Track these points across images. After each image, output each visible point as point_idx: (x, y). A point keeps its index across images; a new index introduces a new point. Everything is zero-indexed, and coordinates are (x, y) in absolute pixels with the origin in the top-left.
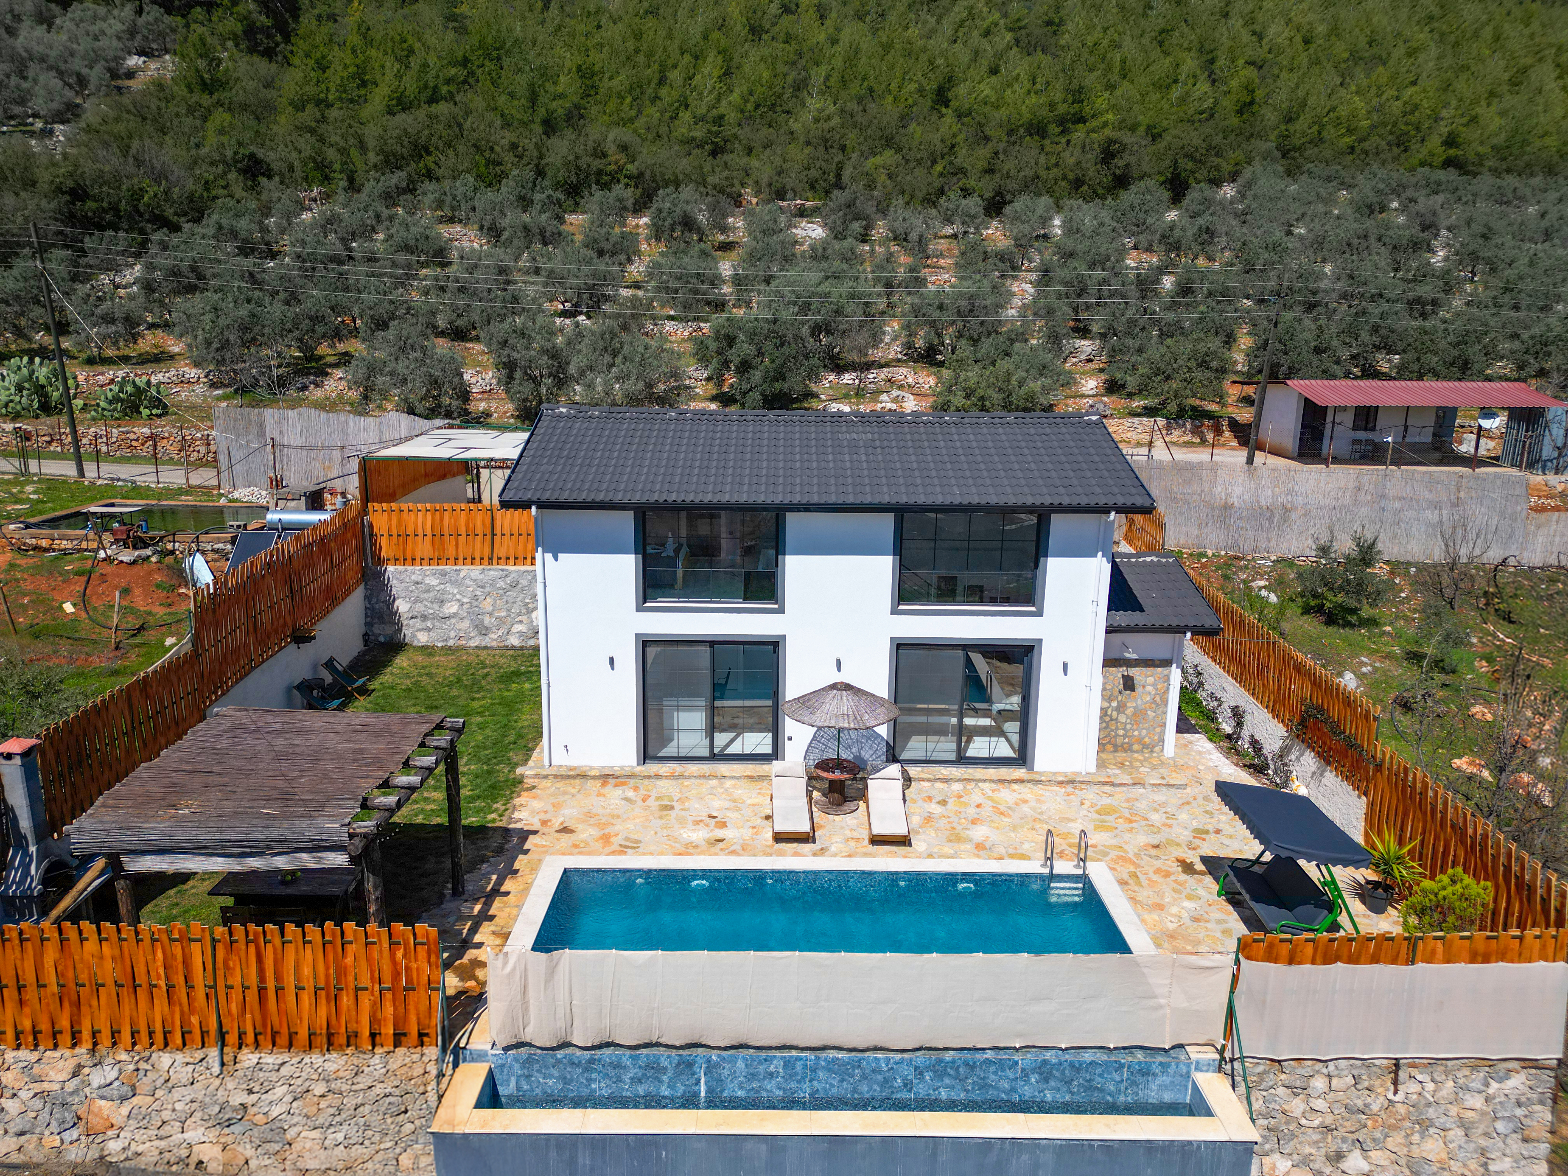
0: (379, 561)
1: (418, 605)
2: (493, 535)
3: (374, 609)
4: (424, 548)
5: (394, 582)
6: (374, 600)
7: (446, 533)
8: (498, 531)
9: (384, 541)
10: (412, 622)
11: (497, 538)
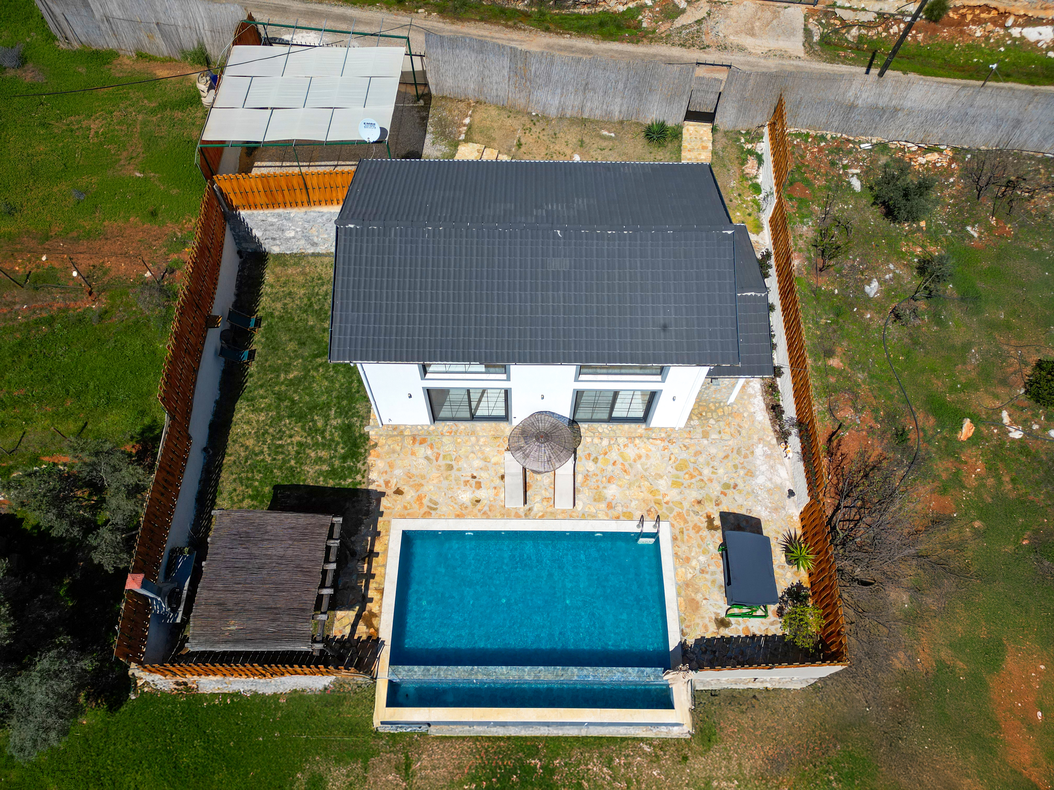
0: (233, 208)
1: (267, 233)
2: (307, 189)
3: (239, 236)
4: (261, 199)
5: (247, 220)
6: (237, 230)
7: (274, 189)
8: (309, 186)
9: (232, 196)
10: (266, 241)
11: (310, 191)
